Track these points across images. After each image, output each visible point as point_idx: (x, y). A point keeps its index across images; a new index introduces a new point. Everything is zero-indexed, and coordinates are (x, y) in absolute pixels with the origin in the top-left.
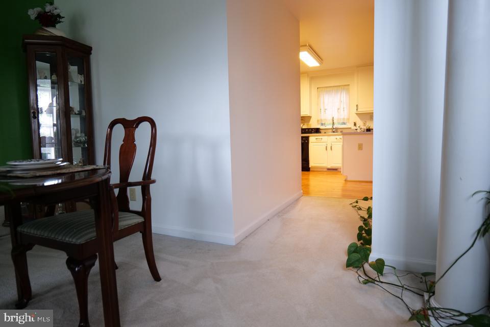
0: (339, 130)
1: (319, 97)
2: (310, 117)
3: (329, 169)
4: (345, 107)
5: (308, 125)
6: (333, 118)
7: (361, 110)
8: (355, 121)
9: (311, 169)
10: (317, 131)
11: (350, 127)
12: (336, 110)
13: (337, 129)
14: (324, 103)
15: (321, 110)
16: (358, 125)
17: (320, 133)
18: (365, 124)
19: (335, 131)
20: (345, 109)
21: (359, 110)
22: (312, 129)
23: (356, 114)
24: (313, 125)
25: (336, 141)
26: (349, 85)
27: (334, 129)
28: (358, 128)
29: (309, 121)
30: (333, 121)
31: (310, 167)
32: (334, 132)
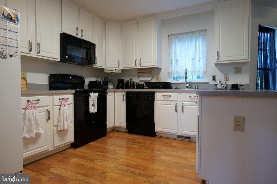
0: (193, 86)
1: (170, 45)
2: (159, 70)
3: (179, 136)
4: (201, 57)
5: (157, 78)
6: (186, 70)
7: (223, 59)
8: (214, 75)
9: (157, 134)
10: (167, 86)
11: (207, 81)
12: (190, 61)
13: (191, 84)
14: (175, 53)
15: (172, 60)
16: (218, 80)
17: (171, 88)
18: (227, 79)
19: (189, 86)
20: (201, 60)
21: (221, 59)
22: (161, 83)
23: (216, 64)
24: (163, 78)
25: (189, 100)
26: (206, 30)
27: (187, 83)
28: (218, 83)
29: (159, 74)
30: (186, 73)
31: (155, 131)
32: (187, 87)
